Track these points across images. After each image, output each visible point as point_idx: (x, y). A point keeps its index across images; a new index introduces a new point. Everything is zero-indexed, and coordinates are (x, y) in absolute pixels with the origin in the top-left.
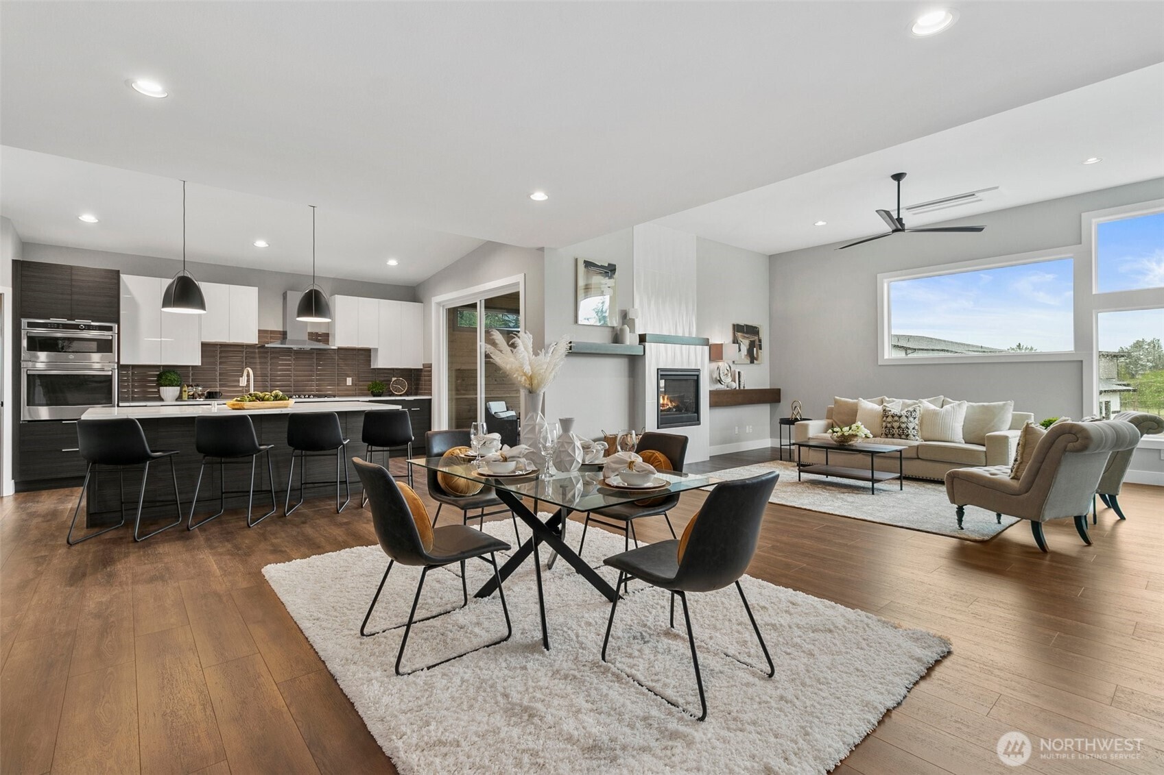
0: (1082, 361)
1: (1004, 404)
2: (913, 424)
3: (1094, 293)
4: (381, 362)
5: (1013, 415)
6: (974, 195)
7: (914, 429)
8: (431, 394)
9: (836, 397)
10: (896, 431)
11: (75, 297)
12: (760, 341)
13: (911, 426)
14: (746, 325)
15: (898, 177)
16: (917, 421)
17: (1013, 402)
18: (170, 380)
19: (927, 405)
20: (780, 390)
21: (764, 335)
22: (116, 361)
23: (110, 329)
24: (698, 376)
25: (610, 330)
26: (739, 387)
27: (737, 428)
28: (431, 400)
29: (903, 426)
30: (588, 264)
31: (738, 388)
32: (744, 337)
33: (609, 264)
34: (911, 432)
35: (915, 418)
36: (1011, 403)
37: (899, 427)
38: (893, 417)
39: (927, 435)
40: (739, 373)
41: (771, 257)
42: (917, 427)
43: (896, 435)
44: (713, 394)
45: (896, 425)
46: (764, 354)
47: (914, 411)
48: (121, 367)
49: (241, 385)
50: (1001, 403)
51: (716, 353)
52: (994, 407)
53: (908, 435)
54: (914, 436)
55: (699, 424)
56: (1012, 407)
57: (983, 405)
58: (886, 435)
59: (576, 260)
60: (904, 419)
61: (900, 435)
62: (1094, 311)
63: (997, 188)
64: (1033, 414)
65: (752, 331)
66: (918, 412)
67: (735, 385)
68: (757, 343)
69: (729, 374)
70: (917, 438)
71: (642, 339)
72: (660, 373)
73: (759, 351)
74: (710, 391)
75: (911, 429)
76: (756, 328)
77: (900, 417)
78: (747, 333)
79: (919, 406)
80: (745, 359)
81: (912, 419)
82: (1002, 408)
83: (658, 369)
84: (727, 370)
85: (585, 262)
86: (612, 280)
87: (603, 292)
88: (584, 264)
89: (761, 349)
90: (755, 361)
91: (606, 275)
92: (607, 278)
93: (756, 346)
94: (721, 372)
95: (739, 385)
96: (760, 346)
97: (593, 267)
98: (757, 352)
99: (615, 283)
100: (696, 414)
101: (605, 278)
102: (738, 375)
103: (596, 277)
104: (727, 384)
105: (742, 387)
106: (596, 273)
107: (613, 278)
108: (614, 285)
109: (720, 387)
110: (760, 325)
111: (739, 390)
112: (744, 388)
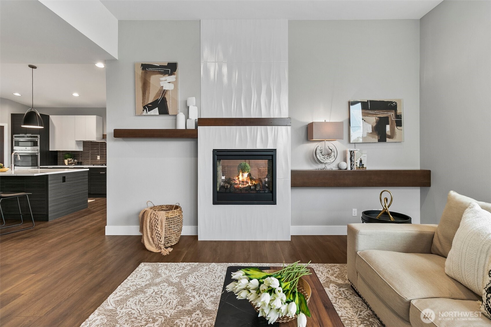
12: (399, 117)
14: (372, 101)
20: (430, 171)
21: (409, 110)
25: (173, 118)
26: (351, 168)
30: (145, 66)
31: (349, 169)
32: (366, 115)
40: (351, 152)
41: (421, 20)
55: (275, 203)
59: (134, 66)
65: (383, 107)
67: (346, 166)
68: (393, 119)
69: (335, 154)
72: (216, 153)
73: (397, 129)
74: (292, 171)
76: (392, 102)
78: (373, 109)
80: (369, 137)
83: (213, 150)
84: (331, 150)
85: (142, 65)
86: (173, 76)
87: (163, 87)
88: (142, 67)
89: (401, 126)
90: (387, 139)
91: (165, 73)
92: (167, 75)
93: (390, 122)
94: (318, 151)
95: (351, 165)
96: (399, 123)
97: (151, 69)
98: (392, 130)
99: (176, 78)
100: (271, 194)
101: (165, 76)
102: (351, 154)
103: (154, 76)
104: (331, 165)
105: (355, 168)
106: (154, 73)
107: (174, 74)
108: (174, 80)
109: (320, 167)
110: (400, 100)
111: (349, 171)
112: (361, 169)
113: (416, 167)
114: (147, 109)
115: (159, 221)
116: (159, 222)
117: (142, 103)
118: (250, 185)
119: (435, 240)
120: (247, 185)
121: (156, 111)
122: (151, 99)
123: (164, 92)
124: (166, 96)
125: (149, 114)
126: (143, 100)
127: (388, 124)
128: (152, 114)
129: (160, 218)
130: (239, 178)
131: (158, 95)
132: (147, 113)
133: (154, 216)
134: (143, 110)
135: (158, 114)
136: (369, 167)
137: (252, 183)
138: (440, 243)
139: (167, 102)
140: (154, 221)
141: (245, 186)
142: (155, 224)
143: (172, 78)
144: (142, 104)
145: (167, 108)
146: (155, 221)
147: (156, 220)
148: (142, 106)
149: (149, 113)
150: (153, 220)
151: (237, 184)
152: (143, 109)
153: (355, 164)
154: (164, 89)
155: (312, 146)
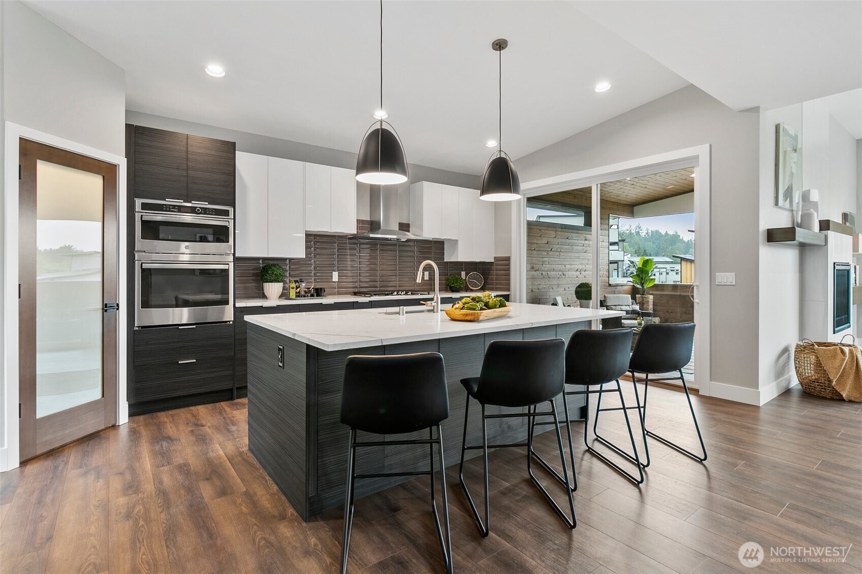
4: (462, 254)
8: (509, 290)
11: (191, 173)
18: (276, 275)
22: (233, 252)
23: (226, 213)
24: (849, 270)
28: (508, 295)
48: (237, 260)
49: (333, 280)
55: (850, 327)
59: (777, 127)
71: (822, 226)
72: (835, 267)
83: (834, 263)
87: (792, 167)
92: (794, 151)
121: (788, 202)
123: (793, 175)
126: (783, 183)
139: (793, 190)
145: (793, 200)
148: (783, 193)
149: (785, 205)
154: (792, 170)
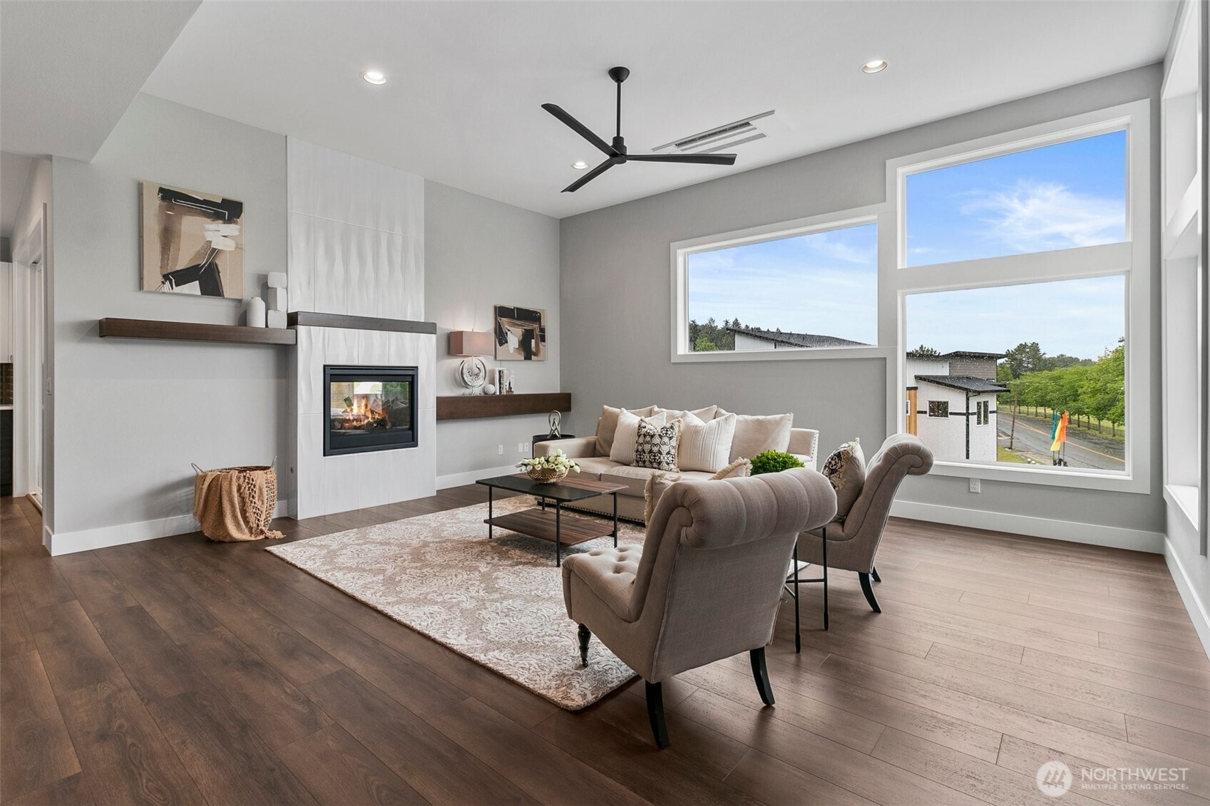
0: (885, 358)
1: (782, 419)
2: (668, 446)
3: (899, 267)
5: (793, 434)
6: (748, 124)
7: (668, 453)
8: (12, 403)
9: (606, 407)
10: (647, 457)
12: (542, 330)
13: (665, 449)
14: (517, 309)
15: (618, 74)
16: (674, 443)
17: (792, 414)
19: (693, 419)
20: (570, 394)
21: (551, 324)
24: (413, 376)
25: (232, 304)
26: (500, 392)
27: (501, 447)
29: (655, 449)
30: (168, 195)
31: (498, 393)
32: (514, 325)
33: (223, 200)
34: (664, 458)
35: (671, 438)
36: (790, 416)
37: (651, 451)
38: (645, 436)
39: (686, 462)
40: (500, 371)
41: (561, 220)
42: (673, 451)
43: (647, 463)
44: (441, 402)
45: (647, 447)
46: (552, 347)
47: (672, 427)
50: (778, 416)
51: (454, 344)
52: (769, 422)
53: (660, 463)
54: (668, 464)
55: (416, 445)
56: (791, 422)
57: (758, 420)
58: (637, 462)
59: (140, 186)
60: (656, 440)
61: (651, 463)
62: (899, 292)
63: (772, 112)
64: (817, 431)
65: (528, 317)
66: (676, 429)
67: (493, 389)
68: (537, 332)
69: (482, 374)
70: (672, 466)
71: (293, 320)
72: (329, 372)
73: (541, 344)
74: (437, 398)
75: (664, 453)
76: (536, 313)
77: (652, 436)
78: (518, 319)
79: (679, 421)
80: (516, 354)
81: (666, 440)
82: (778, 423)
83: (325, 366)
84: (479, 369)
85: (161, 190)
86: (232, 226)
87: (210, 242)
88: (160, 195)
89: (544, 342)
90: (533, 356)
91: (217, 216)
92: (221, 222)
93: (535, 336)
94: (465, 371)
95: (500, 388)
96: (543, 339)
97: (182, 203)
98: (537, 345)
99: (241, 231)
100: (411, 432)
101: (216, 222)
102: (500, 374)
103: (191, 217)
104: (477, 387)
105: (504, 392)
106: (191, 212)
107: (236, 223)
108: (237, 233)
109: (466, 392)
110: (543, 310)
111: (498, 396)
112: (510, 393)
113: (556, 389)
114: (173, 280)
115: (257, 487)
116: (257, 489)
117: (161, 268)
118: (371, 421)
119: (598, 447)
120: (366, 421)
121: (194, 287)
122: (182, 263)
123: (215, 252)
124: (218, 261)
125: (179, 292)
126: (162, 260)
127: (533, 339)
128: (186, 292)
129: (258, 482)
130: (352, 410)
131: (198, 255)
132: (172, 288)
133: (247, 481)
134: (163, 283)
135: (200, 294)
136: (517, 391)
137: (374, 418)
138: (600, 445)
139: (219, 272)
140: (247, 489)
141: (362, 423)
142: (250, 493)
143: (231, 229)
144: (160, 270)
145: (220, 284)
146: (249, 488)
147: (252, 487)
148: (161, 273)
149: (177, 289)
150: (245, 488)
151: (349, 420)
152: (163, 280)
153: (505, 387)
154: (214, 246)
155: (455, 362)
